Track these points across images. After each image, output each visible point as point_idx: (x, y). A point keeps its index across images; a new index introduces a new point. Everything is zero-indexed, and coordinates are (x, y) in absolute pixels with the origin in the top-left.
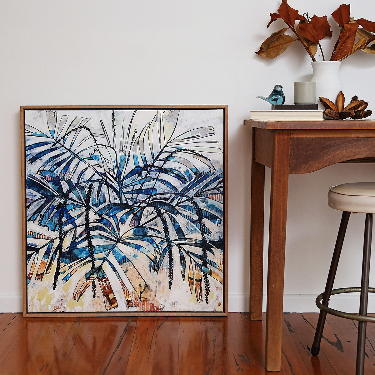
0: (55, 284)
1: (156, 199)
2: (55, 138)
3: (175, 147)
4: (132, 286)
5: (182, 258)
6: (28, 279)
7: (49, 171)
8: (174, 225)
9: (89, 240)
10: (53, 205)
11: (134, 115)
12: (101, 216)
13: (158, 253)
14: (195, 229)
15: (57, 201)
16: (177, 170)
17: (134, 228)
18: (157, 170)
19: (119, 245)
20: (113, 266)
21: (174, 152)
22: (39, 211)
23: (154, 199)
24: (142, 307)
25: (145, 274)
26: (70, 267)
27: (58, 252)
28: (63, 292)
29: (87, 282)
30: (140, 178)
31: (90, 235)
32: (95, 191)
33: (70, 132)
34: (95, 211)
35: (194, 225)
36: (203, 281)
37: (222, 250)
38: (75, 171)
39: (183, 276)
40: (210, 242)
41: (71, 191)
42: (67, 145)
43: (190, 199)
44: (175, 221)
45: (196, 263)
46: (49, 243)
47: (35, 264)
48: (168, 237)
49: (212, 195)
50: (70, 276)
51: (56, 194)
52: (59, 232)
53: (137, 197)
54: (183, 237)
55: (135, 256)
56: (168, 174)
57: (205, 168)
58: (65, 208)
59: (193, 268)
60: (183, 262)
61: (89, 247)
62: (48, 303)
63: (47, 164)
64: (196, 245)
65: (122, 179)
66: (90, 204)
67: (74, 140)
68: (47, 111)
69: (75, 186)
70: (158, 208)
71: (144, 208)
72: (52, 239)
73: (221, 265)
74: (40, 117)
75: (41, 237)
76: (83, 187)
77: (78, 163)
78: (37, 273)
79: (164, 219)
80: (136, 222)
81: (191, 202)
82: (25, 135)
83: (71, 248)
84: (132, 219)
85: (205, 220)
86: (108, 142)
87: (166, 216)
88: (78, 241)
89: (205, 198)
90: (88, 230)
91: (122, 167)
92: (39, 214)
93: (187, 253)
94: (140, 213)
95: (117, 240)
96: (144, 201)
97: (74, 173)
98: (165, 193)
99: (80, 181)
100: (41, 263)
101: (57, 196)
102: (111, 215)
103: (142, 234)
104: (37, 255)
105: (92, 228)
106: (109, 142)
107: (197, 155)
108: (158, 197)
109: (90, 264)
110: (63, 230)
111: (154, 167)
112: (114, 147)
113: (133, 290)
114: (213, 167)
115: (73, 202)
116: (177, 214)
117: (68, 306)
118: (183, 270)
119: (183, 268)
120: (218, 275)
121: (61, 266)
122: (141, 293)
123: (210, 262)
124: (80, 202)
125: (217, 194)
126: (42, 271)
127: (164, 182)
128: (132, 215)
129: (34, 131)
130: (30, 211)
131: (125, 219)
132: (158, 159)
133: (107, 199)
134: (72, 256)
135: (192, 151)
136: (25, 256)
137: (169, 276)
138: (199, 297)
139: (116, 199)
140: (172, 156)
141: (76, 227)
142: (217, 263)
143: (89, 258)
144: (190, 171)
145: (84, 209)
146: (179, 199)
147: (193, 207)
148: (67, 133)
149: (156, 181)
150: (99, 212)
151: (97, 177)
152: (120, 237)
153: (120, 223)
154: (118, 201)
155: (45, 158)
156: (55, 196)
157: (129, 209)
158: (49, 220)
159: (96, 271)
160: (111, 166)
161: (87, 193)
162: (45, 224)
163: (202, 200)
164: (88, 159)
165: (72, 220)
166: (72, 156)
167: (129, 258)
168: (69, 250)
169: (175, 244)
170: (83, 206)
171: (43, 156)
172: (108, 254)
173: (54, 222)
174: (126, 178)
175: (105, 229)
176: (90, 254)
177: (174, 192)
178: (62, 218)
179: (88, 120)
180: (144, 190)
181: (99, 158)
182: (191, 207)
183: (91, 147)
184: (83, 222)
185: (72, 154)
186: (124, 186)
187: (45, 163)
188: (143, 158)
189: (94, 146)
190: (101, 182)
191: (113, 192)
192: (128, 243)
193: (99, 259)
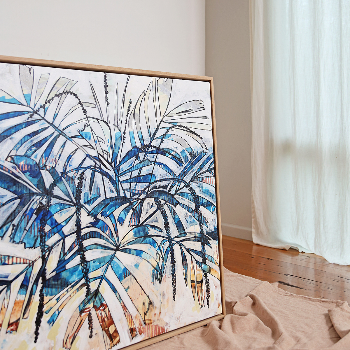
0: (37, 333)
1: (155, 187)
2: (32, 106)
3: (170, 123)
4: (136, 307)
5: (184, 258)
7: (24, 156)
8: (174, 218)
9: (81, 254)
10: (31, 209)
11: (128, 80)
12: (95, 218)
13: (160, 256)
14: (194, 220)
15: (36, 201)
16: (173, 151)
17: (134, 228)
18: (155, 150)
19: (118, 254)
20: (113, 285)
21: (170, 129)
22: (10, 219)
23: (153, 188)
24: (147, 333)
25: (149, 288)
26: (58, 300)
27: (40, 281)
28: (49, 341)
29: (80, 316)
30: (137, 162)
31: (83, 246)
32: (87, 183)
33: (53, 98)
34: (89, 211)
35: (192, 216)
36: (204, 281)
37: (218, 241)
38: (60, 155)
39: (186, 280)
40: (208, 234)
41: (56, 185)
42: (49, 117)
44: (174, 213)
45: (196, 261)
46: (26, 269)
47: (6, 307)
48: (169, 234)
49: (206, 179)
50: (59, 314)
51: (35, 191)
52: (41, 248)
53: (135, 187)
54: (183, 232)
55: (137, 266)
56: (165, 155)
57: (198, 148)
58: (49, 210)
59: (194, 268)
60: (185, 263)
63: (21, 146)
64: (195, 239)
65: (118, 164)
66: (82, 202)
67: (58, 109)
68: (19, 66)
70: (158, 199)
71: (143, 200)
72: (31, 262)
74: (9, 73)
75: (15, 261)
76: (72, 178)
77: (65, 143)
78: (9, 322)
79: (164, 212)
80: (135, 220)
81: (188, 188)
83: (59, 269)
84: (131, 217)
85: (202, 209)
86: (101, 115)
87: (166, 208)
88: (67, 258)
89: (200, 182)
90: (80, 239)
91: (117, 148)
92: (10, 225)
93: (188, 250)
94: (139, 208)
95: (115, 248)
96: (143, 192)
97: (59, 158)
98: (164, 179)
99: (68, 169)
100: (16, 303)
101: (37, 194)
102: (107, 213)
103: (143, 235)
104: (9, 292)
105: (86, 236)
107: (190, 132)
108: (157, 184)
110: (47, 245)
111: (152, 147)
112: (107, 121)
113: (137, 313)
114: (205, 146)
115: (58, 201)
116: (176, 204)
118: (185, 273)
119: (185, 270)
120: (215, 271)
121: (45, 302)
122: (145, 314)
123: (209, 257)
124: (68, 199)
125: (210, 177)
126: (16, 316)
127: (163, 166)
128: (131, 211)
131: (124, 218)
132: (155, 137)
133: (102, 192)
134: (59, 282)
135: (186, 128)
137: (172, 284)
138: (201, 303)
139: (113, 192)
140: (169, 133)
141: (64, 237)
142: (214, 258)
143: (83, 281)
144: (186, 151)
145: (74, 209)
146: (177, 186)
147: (190, 194)
148: (48, 99)
149: (155, 164)
150: (93, 212)
151: (89, 162)
152: (119, 242)
153: (118, 224)
154: (115, 194)
155: (18, 136)
156: (34, 194)
157: (128, 204)
158: (25, 232)
159: (92, 298)
160: (105, 147)
161: (77, 187)
162: (19, 238)
163: (198, 185)
164: (77, 137)
165: (58, 228)
166: (56, 133)
167: (130, 270)
168: (56, 273)
169: (176, 242)
170: (72, 205)
171: (15, 132)
172: (106, 271)
173: (32, 235)
174: (122, 162)
175: (101, 234)
176: (83, 275)
177: (172, 177)
178: (45, 226)
179: (75, 82)
180: (142, 177)
181: (90, 136)
182: (188, 194)
183: (80, 120)
184: (73, 229)
185: (56, 130)
186: (121, 174)
187: (18, 143)
188: (139, 136)
189: (83, 119)
190: (94, 169)
191: (108, 182)
192: (128, 250)
193: (95, 279)
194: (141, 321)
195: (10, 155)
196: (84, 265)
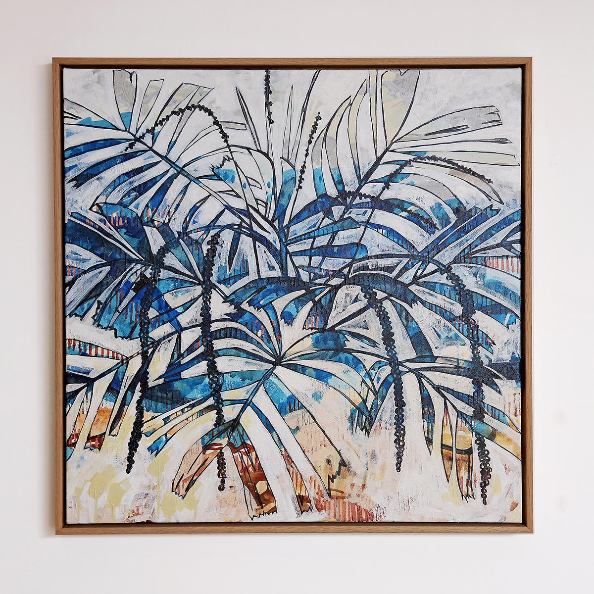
0: (130, 460)
1: (365, 267)
2: (133, 130)
3: (408, 153)
4: (311, 463)
5: (425, 401)
6: (68, 448)
7: (118, 204)
8: (406, 327)
9: (209, 360)
10: (128, 282)
11: (314, 79)
12: (238, 306)
13: (369, 388)
14: (457, 336)
15: (136, 272)
16: (413, 204)
17: (315, 333)
18: (368, 202)
19: (279, 370)
20: (266, 418)
21: (407, 163)
22: (94, 294)
23: (359, 269)
24: (332, 511)
25: (340, 437)
26: (166, 421)
27: (138, 387)
28: (150, 477)
29: (204, 453)
30: (327, 221)
31: (213, 348)
32: (224, 250)
33: (168, 118)
34: (226, 296)
35: (453, 328)
36: (475, 452)
37: (519, 384)
38: (178, 206)
39: (429, 441)
40: (491, 364)
41: (168, 251)
42: (161, 146)
43: (445, 269)
44: (407, 319)
45: (458, 412)
46: (117, 367)
47: (85, 413)
48: (392, 353)
49: (494, 260)
50: (167, 441)
51: (133, 256)
52: (141, 341)
53: (321, 264)
54: (428, 354)
56: (392, 213)
57: (479, 200)
58: (155, 286)
59: (450, 424)
60: (429, 411)
61: (211, 377)
62: (115, 501)
63: (114, 190)
64: (457, 370)
65: (286, 222)
66: (214, 279)
67: (176, 135)
68: (113, 71)
69: (178, 239)
70: (371, 288)
71: (337, 288)
72: (124, 358)
73: (516, 416)
74: (99, 82)
75: (100, 353)
76: (197, 241)
77: (186, 187)
78: (89, 435)
79: (383, 313)
80: (318, 320)
81: (446, 275)
82: (62, 124)
83: (169, 377)
84: (309, 314)
85: (479, 317)
86: (255, 142)
87: (389, 306)
88: (183, 361)
89: (477, 266)
90: (208, 336)
91: (286, 196)
92: (94, 302)
93: (438, 389)
94: (328, 300)
95: (274, 360)
96: (338, 274)
97: (176, 209)
98: (385, 254)
99: (191, 227)
100: (99, 411)
101: (137, 262)
102: (261, 303)
103: (333, 347)
104: (89, 394)
105: (218, 334)
106: (256, 140)
107: (459, 170)
108: (371, 263)
109: (213, 414)
110: (151, 338)
111: (361, 196)
112: (268, 152)
113: (313, 473)
114: (498, 196)
115: (173, 274)
116: (414, 301)
117: (160, 510)
118: (428, 428)
119: (428, 422)
120: (509, 440)
121: (145, 419)
122: (331, 479)
123: (492, 410)
124: (189, 273)
125: (507, 257)
126: (100, 429)
127: (384, 231)
128: (310, 304)
129: (84, 115)
130: (75, 294)
131: (294, 313)
132: (370, 179)
133: (252, 267)
134: (169, 395)
135: (449, 161)
136: (61, 396)
137: (395, 441)
138: (465, 490)
139: (273, 268)
140: (403, 171)
141: (180, 330)
142: (507, 413)
143: (211, 401)
144: (444, 206)
145: (199, 290)
146: (419, 269)
147: (451, 286)
148: (160, 119)
149: (366, 227)
150: (233, 297)
151: (228, 218)
152: (283, 352)
153: (282, 322)
154: (277, 273)
155: (110, 175)
156: (131, 261)
157: (303, 292)
158: (117, 314)
159: (226, 430)
160: (262, 195)
161: (205, 255)
162: (107, 322)
163: (474, 270)
164: (209, 178)
165: (170, 315)
166: (172, 172)
167: (302, 401)
168: (164, 381)
169: (409, 369)
170: (195, 283)
171: (105, 170)
172: (253, 393)
173: (128, 320)
174: (295, 221)
175: (247, 334)
176: (211, 392)
177: (406, 252)
178: (148, 310)
179: (209, 90)
180: (337, 248)
181: (233, 176)
182: (446, 287)
183: (216, 151)
184: (196, 320)
185: (172, 167)
186: (290, 240)
187: (109, 186)
188: (334, 176)
189: (221, 149)
190: (238, 230)
191: (265, 252)
192: (301, 367)
193: (233, 402)
194: (322, 488)
195: (97, 202)
196: (213, 377)
